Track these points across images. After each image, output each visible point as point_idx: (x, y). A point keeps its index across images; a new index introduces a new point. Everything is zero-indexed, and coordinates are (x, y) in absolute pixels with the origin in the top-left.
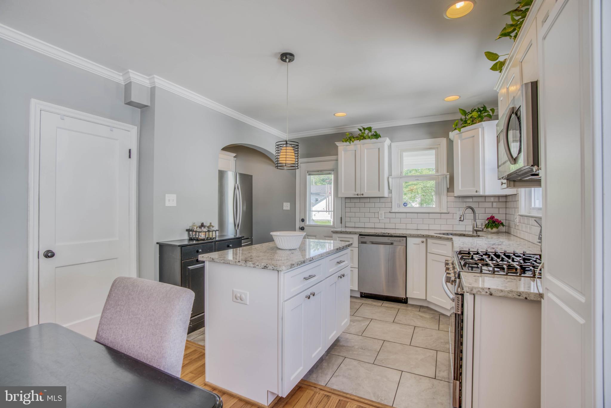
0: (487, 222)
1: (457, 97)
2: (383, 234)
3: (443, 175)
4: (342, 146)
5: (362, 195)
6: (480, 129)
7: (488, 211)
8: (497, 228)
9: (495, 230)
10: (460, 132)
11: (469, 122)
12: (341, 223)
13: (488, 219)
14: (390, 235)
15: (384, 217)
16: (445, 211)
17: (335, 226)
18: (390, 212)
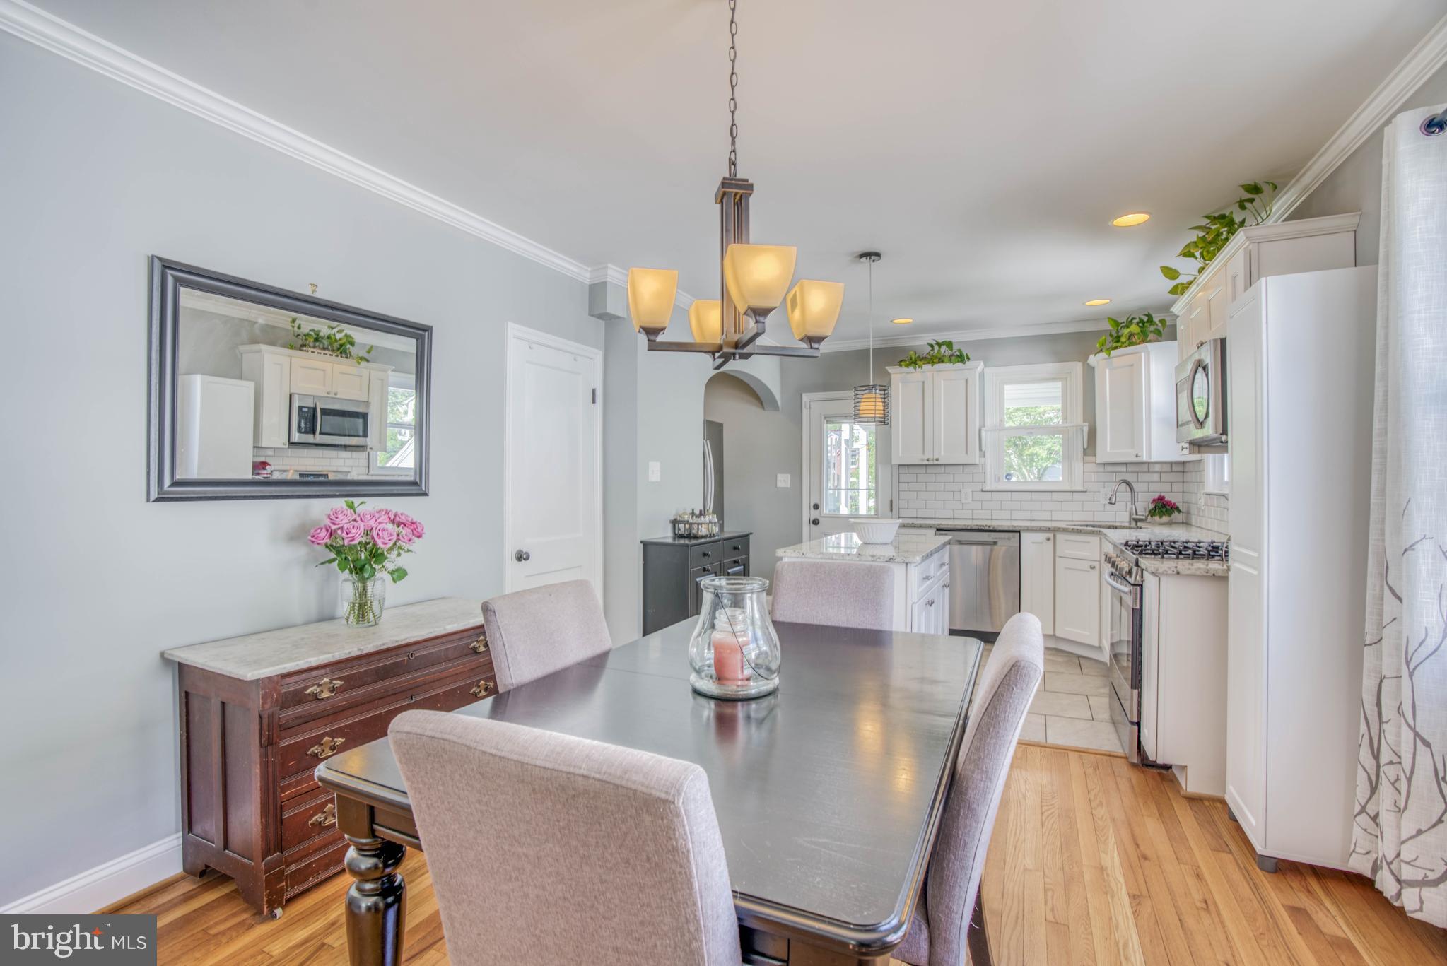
0: (1152, 506)
1: (1107, 301)
2: (980, 528)
3: (1076, 426)
4: (897, 374)
5: (937, 460)
6: (1143, 354)
7: (1153, 487)
8: (1170, 515)
9: (1165, 519)
10: (1109, 356)
11: (1123, 339)
12: (891, 510)
13: (1154, 500)
14: (991, 528)
15: (971, 499)
16: (1080, 488)
18: (982, 491)
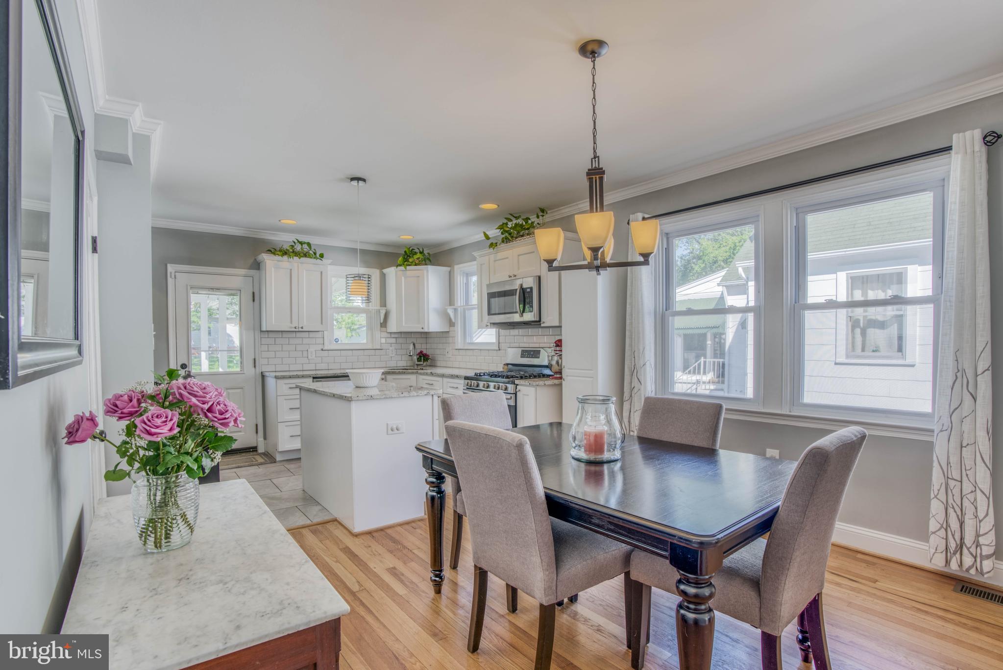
0: (418, 357)
1: (410, 237)
2: (343, 375)
3: (375, 311)
4: (271, 260)
5: (302, 328)
6: (424, 271)
7: (416, 346)
12: (255, 367)
13: (418, 353)
15: (314, 356)
16: (379, 348)
17: (245, 372)
18: (322, 350)
